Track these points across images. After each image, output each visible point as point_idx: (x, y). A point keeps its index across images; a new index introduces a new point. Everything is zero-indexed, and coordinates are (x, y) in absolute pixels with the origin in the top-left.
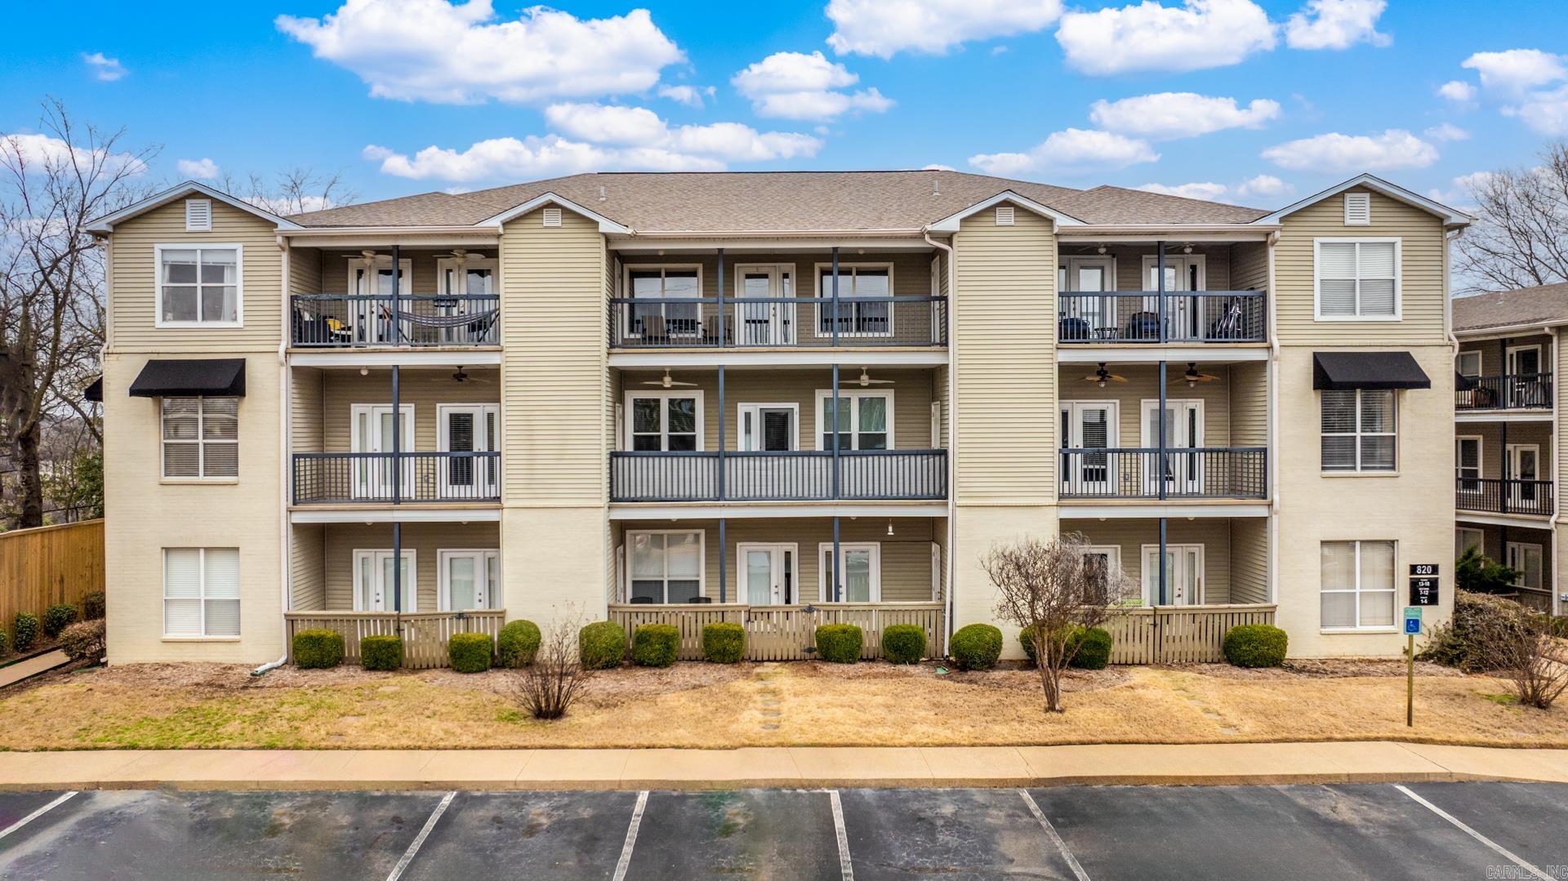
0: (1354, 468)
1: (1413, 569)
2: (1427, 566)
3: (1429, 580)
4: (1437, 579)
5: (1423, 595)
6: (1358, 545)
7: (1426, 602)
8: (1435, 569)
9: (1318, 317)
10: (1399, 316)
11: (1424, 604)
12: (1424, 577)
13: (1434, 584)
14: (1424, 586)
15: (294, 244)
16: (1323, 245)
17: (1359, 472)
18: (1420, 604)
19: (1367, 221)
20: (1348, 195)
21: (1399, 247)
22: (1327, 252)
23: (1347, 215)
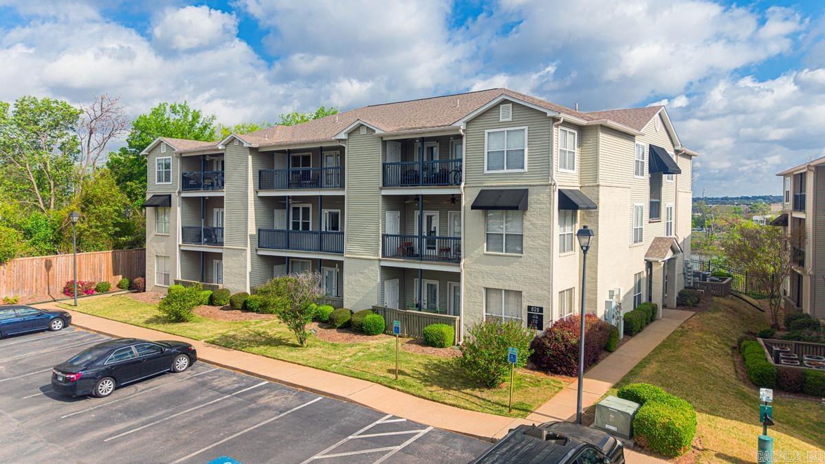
0: (502, 251)
1: (529, 308)
2: (537, 307)
3: (538, 315)
4: (542, 316)
5: (534, 324)
6: (503, 291)
7: (536, 327)
8: (540, 310)
9: (486, 171)
10: (526, 169)
12: (535, 313)
13: (541, 318)
14: (535, 319)
15: (183, 155)
16: (489, 133)
17: (504, 253)
18: (533, 328)
19: (510, 119)
20: (501, 106)
21: (526, 132)
22: (492, 137)
23: (501, 116)
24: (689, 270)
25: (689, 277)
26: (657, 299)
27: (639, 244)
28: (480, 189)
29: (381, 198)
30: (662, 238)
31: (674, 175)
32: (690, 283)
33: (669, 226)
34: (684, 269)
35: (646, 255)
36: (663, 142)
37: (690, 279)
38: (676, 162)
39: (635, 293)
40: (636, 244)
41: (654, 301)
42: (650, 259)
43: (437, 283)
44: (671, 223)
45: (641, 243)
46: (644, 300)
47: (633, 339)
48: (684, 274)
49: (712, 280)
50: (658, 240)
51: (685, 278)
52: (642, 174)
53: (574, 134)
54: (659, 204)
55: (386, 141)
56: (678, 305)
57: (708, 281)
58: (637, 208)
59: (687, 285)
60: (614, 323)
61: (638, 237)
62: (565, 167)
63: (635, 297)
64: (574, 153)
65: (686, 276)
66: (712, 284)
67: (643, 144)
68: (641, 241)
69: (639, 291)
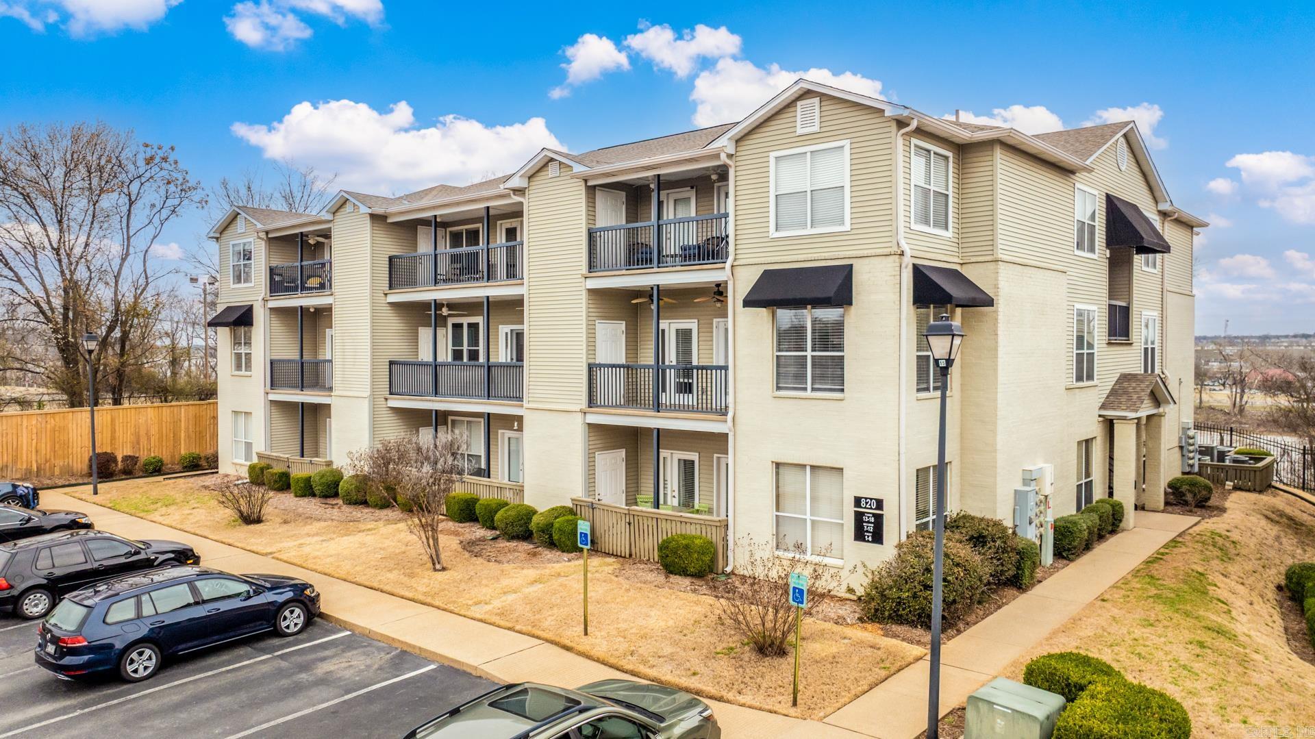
0: (805, 389)
1: (858, 501)
2: (871, 499)
3: (874, 515)
4: (881, 516)
5: (867, 531)
6: (808, 468)
7: (870, 539)
8: (880, 504)
9: (773, 233)
10: (848, 225)
11: (868, 541)
12: (869, 511)
13: (879, 520)
14: (868, 522)
15: (270, 235)
16: (777, 158)
17: (809, 393)
18: (864, 540)
19: (816, 129)
20: (799, 103)
21: (847, 150)
22: (784, 165)
23: (798, 124)
24: (1191, 441)
25: (1191, 455)
26: (1125, 494)
27: (1086, 383)
28: (760, 270)
29: (584, 294)
30: (1135, 375)
31: (1159, 256)
32: (1192, 466)
33: (1149, 355)
34: (1180, 439)
35: (1103, 407)
36: (1133, 192)
37: (1193, 458)
38: (1161, 231)
39: (1079, 479)
40: (1080, 384)
41: (1117, 497)
42: (1109, 413)
43: (694, 456)
44: (1153, 349)
45: (1090, 383)
46: (1099, 493)
47: (1072, 565)
48: (1181, 448)
49: (1235, 461)
50: (1125, 378)
51: (1183, 456)
52: (1092, 250)
53: (946, 158)
54: (1126, 311)
55: (595, 187)
56: (1167, 503)
57: (1227, 463)
58: (1080, 313)
59: (1187, 469)
60: (1030, 534)
61: (1084, 370)
62: (927, 222)
63: (1079, 486)
64: (947, 196)
65: (1185, 452)
66: (1236, 469)
67: (1095, 192)
68: (1090, 377)
69: (1088, 475)
